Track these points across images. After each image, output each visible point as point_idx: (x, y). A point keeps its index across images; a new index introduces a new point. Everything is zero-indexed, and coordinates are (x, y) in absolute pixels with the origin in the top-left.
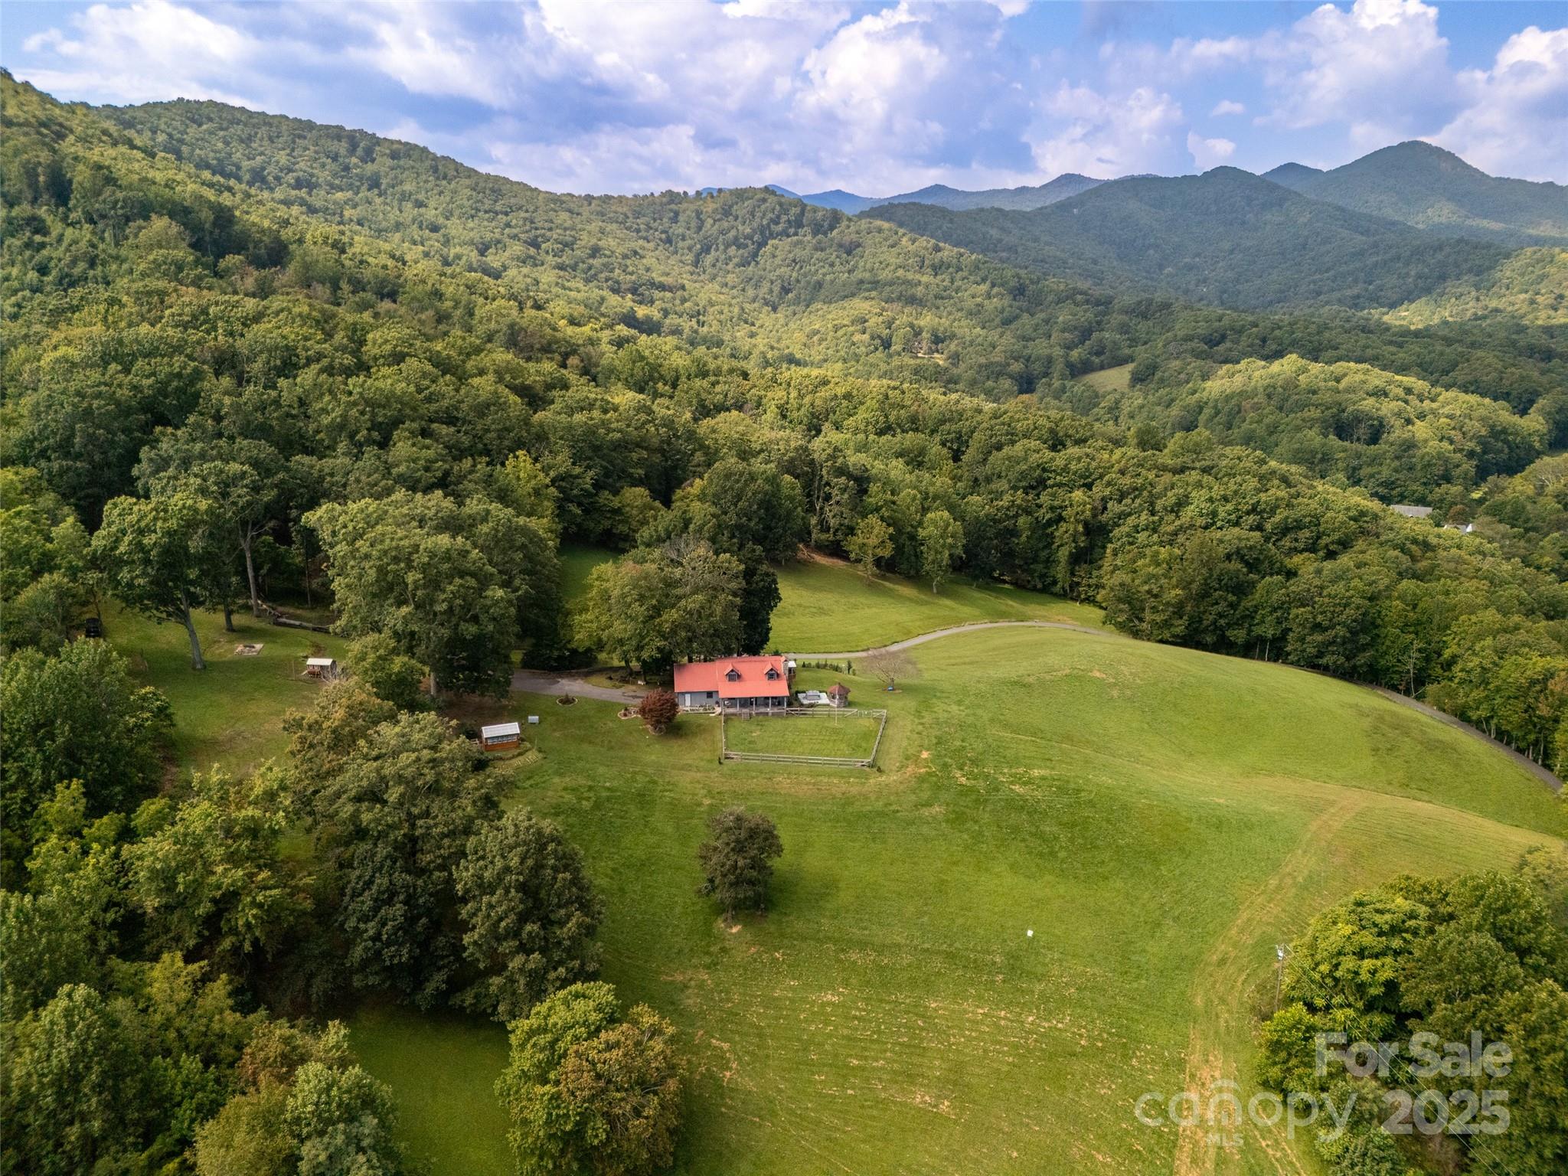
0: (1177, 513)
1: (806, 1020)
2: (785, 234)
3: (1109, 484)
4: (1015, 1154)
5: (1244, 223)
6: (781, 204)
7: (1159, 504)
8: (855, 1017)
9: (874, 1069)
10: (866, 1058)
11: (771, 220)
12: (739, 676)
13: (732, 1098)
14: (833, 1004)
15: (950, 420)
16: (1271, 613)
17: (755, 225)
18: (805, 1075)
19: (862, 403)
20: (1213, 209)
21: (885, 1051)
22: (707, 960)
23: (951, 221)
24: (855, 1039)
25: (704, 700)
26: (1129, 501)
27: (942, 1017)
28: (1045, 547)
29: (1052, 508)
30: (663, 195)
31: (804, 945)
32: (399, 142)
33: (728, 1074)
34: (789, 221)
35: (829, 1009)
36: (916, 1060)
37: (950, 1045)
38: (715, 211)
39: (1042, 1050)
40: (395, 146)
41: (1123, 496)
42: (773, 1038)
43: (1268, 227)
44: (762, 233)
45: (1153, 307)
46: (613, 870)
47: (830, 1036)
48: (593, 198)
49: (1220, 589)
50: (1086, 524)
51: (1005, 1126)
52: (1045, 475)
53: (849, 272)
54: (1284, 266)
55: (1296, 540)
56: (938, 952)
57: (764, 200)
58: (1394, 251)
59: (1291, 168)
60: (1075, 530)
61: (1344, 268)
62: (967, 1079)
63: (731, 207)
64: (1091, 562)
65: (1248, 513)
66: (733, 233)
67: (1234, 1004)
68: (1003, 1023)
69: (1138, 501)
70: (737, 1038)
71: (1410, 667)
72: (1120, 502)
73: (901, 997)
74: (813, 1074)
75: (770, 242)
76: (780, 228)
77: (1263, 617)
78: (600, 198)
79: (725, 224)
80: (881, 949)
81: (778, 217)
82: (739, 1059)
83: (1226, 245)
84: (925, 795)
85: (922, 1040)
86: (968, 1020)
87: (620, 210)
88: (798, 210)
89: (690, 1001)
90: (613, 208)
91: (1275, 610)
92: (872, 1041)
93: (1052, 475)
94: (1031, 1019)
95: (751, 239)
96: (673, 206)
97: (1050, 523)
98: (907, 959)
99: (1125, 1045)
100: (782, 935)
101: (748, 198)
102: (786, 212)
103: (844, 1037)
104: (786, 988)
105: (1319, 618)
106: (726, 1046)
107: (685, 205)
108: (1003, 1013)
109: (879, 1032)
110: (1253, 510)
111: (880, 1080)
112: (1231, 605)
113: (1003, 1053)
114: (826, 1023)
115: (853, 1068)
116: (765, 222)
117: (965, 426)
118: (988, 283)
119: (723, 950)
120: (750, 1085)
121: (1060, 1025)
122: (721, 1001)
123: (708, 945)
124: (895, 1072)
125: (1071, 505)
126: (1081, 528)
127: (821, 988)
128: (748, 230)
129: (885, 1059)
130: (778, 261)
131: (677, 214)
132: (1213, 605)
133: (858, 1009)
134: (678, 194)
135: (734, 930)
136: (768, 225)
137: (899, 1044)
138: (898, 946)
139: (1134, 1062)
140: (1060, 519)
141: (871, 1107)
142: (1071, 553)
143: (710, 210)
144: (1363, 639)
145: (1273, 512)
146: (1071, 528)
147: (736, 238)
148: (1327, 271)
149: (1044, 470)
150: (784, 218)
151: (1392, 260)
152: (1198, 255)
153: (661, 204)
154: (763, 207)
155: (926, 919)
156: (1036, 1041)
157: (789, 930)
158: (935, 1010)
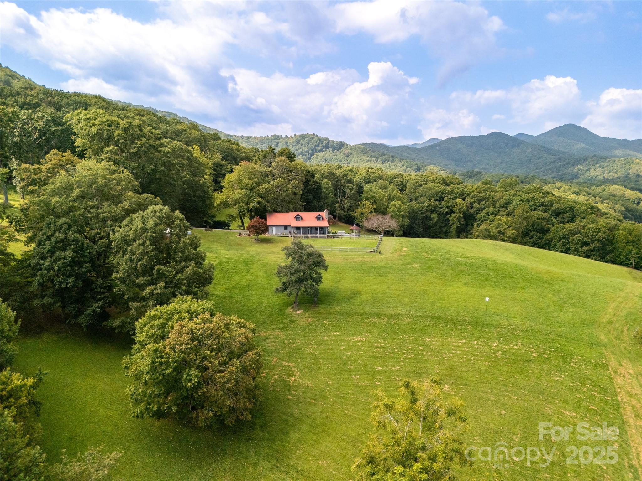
0: (506, 207)
1: (345, 350)
2: (321, 151)
3: (473, 197)
4: (503, 412)
5: (505, 152)
6: (320, 140)
7: (497, 205)
8: (377, 347)
9: (393, 371)
10: (387, 366)
11: (316, 146)
12: (302, 218)
13: (295, 391)
14: (362, 341)
15: (398, 178)
16: (559, 241)
17: (309, 147)
18: (346, 376)
19: (357, 173)
20: (492, 147)
21: (400, 362)
22: (281, 326)
23: (388, 150)
24: (378, 357)
25: (282, 230)
26: (484, 202)
27: (433, 345)
28: (445, 226)
29: (448, 207)
30: (272, 136)
31: (341, 317)
32: (166, 112)
33: (293, 379)
34: (323, 146)
35: (360, 344)
36: (421, 365)
37: (444, 358)
38: (293, 142)
39: (507, 359)
40: (163, 113)
41: (480, 201)
42: (323, 358)
43: (515, 154)
44: (312, 151)
45: (474, 173)
46: (226, 289)
47: (361, 356)
48: (244, 137)
49: (534, 231)
50: (464, 214)
51: (492, 397)
52: (443, 195)
53: (348, 164)
54: (522, 168)
55: (564, 218)
56: (427, 317)
57: (313, 138)
58: (567, 161)
59: (521, 134)
60: (459, 216)
61: (547, 167)
62: (458, 374)
63: (299, 141)
64: (467, 232)
65: (540, 206)
66: (301, 150)
67: (626, 339)
68: (477, 347)
69: (488, 203)
70: (299, 361)
71: (633, 261)
72: (479, 204)
73: (406, 337)
74: (351, 375)
75: (315, 153)
76: (319, 148)
77: (555, 243)
78: (247, 137)
79: (297, 147)
80: (391, 316)
81: (319, 144)
82: (301, 371)
83: (499, 161)
84: (408, 261)
85: (424, 355)
86: (453, 346)
87: (255, 141)
88: (327, 142)
89: (270, 345)
90: (252, 141)
91: (561, 240)
92: (390, 357)
93: (446, 195)
94: (495, 344)
95: (308, 152)
96: (276, 140)
97: (447, 213)
98: (407, 321)
99: (563, 357)
100: (328, 313)
101: (306, 138)
102: (322, 142)
103: (370, 357)
104: (331, 336)
105: (585, 239)
106: (292, 365)
107: (281, 140)
108: (475, 342)
109: (394, 353)
110: (542, 205)
111: (398, 376)
112: (539, 238)
113: (481, 360)
114: (358, 350)
115: (378, 372)
116: (313, 146)
117: (404, 179)
118: (405, 167)
119: (291, 321)
120: (307, 382)
121: (515, 347)
122: (289, 344)
123: (282, 319)
124: (408, 372)
125: (457, 205)
126: (462, 215)
127: (353, 335)
128: (306, 149)
129: (399, 366)
130: (319, 160)
131: (278, 143)
132: (530, 238)
133: (378, 343)
134: (279, 136)
135: (298, 312)
136: (315, 147)
137: (409, 358)
138: (402, 315)
139: (572, 364)
140: (452, 211)
141: (393, 390)
142: (457, 227)
143: (291, 142)
144: (609, 248)
145: (551, 206)
146: (457, 215)
147: (302, 152)
148: (541, 168)
149: (442, 193)
150: (321, 145)
151: (567, 164)
152: (487, 164)
153: (272, 139)
154: (312, 141)
155: (416, 304)
156: (502, 354)
157: (331, 311)
158: (430, 342)
